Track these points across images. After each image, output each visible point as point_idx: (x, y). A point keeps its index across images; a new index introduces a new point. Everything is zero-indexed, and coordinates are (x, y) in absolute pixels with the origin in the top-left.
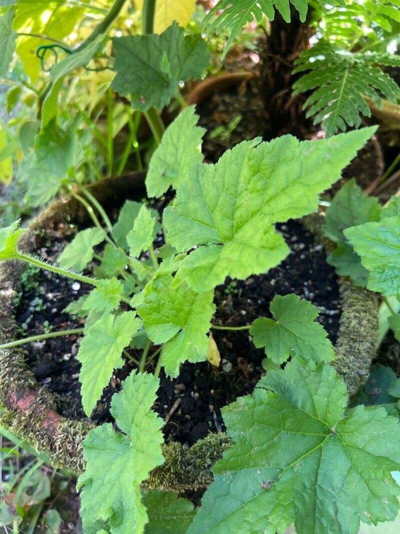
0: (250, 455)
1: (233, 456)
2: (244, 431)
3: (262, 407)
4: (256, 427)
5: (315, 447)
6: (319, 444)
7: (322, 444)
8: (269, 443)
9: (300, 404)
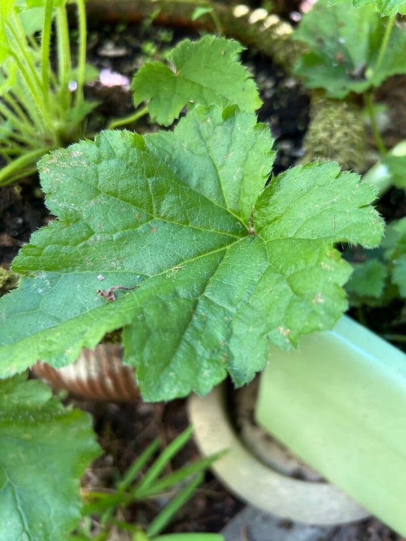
0: (86, 246)
1: (49, 241)
2: (76, 203)
3: (113, 163)
4: (101, 199)
5: (212, 249)
6: (222, 246)
7: (228, 247)
8: (126, 231)
9: (194, 182)
